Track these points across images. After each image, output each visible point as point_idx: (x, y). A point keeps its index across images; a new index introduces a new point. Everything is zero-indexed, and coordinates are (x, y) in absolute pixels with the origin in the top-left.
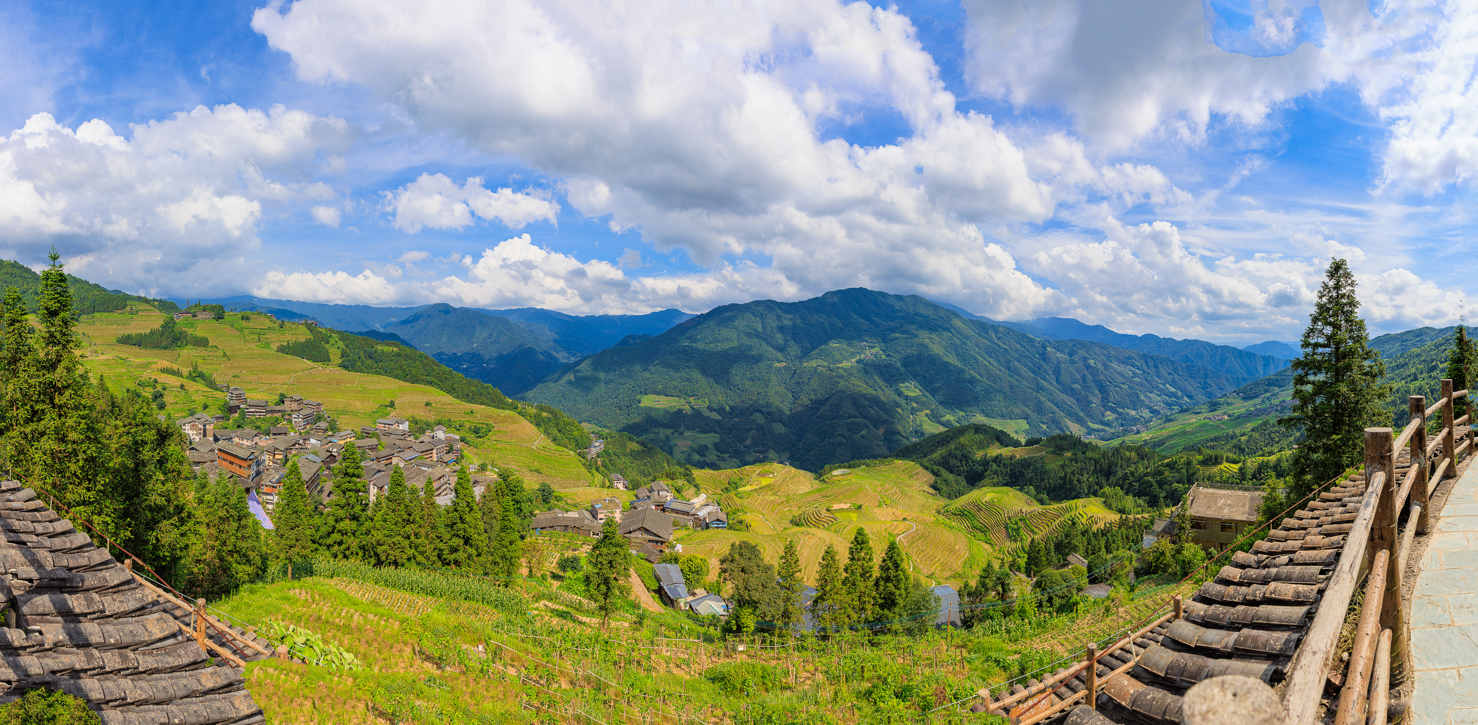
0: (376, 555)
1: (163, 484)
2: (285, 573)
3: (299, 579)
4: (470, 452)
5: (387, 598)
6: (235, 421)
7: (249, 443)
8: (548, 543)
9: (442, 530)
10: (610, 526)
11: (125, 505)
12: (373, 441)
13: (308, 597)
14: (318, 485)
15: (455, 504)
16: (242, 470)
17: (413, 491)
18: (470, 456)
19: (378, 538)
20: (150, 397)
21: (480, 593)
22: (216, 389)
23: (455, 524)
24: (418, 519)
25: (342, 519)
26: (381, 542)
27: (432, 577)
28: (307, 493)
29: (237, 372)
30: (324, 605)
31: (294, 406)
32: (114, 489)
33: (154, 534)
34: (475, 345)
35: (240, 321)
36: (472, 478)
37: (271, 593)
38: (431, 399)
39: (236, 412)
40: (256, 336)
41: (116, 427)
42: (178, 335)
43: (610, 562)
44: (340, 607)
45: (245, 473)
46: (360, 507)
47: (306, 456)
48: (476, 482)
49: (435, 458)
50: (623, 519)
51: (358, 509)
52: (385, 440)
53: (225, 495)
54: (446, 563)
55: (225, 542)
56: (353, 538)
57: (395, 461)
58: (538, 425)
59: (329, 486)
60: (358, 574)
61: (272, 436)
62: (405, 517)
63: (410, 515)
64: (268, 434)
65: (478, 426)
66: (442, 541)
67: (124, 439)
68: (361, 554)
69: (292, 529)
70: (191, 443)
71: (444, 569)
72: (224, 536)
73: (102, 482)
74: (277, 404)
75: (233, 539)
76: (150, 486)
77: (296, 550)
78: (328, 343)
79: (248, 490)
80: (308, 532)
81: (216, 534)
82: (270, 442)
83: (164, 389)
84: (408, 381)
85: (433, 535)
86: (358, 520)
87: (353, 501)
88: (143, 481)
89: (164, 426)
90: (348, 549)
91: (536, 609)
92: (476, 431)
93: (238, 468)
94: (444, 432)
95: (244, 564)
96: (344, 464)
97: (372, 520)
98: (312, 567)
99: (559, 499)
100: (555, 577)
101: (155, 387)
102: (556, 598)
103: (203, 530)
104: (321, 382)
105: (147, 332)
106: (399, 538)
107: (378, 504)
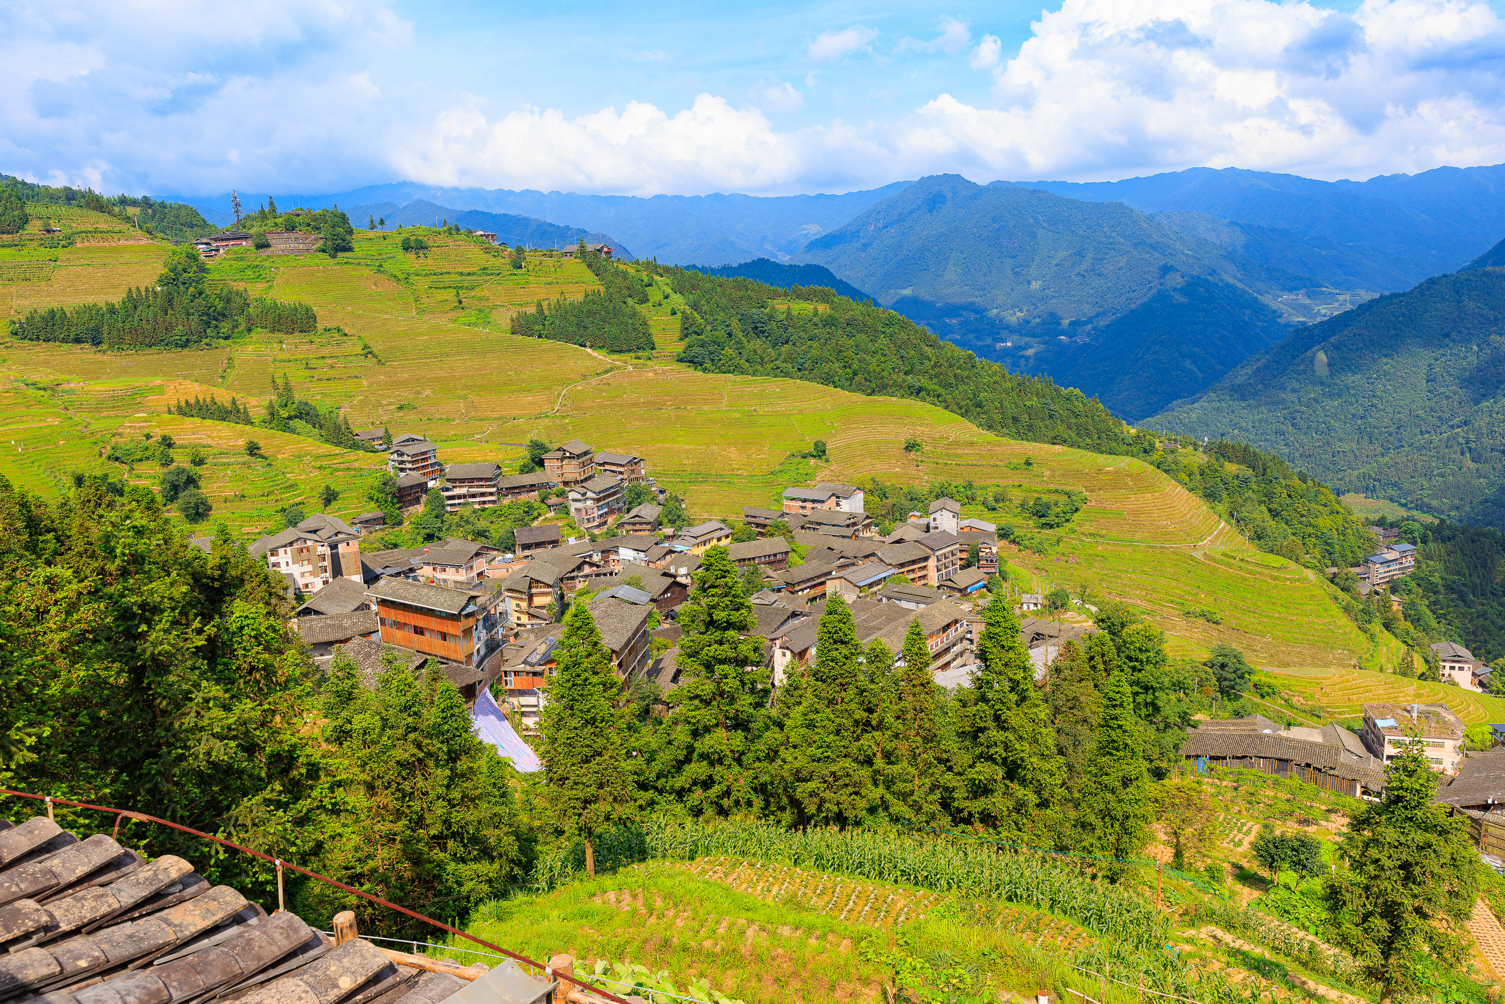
0: (795, 803)
1: (227, 708)
2: (579, 863)
3: (614, 870)
4: (1023, 564)
5: (823, 893)
6: (418, 525)
7: (462, 576)
8: (1230, 794)
9: (951, 744)
10: (1411, 774)
11: (118, 786)
12: (775, 544)
13: (639, 904)
14: (646, 656)
15: (980, 684)
16: (450, 643)
17: (876, 657)
18: (1024, 572)
19: (797, 765)
20: (156, 489)
21: (1046, 887)
22: (355, 446)
23: (982, 730)
24: (889, 719)
25: (707, 729)
26: (804, 773)
27: (928, 847)
28: (620, 677)
29: (407, 396)
30: (676, 916)
31: (572, 470)
32: (78, 751)
33: (220, 836)
34: (1035, 285)
35: (400, 254)
36: (1027, 627)
37: (547, 911)
38: (920, 432)
39: (417, 501)
40: (450, 294)
41: (52, 584)
42: (220, 306)
43: (1405, 866)
44: (714, 917)
45: (458, 649)
46: (749, 699)
47: (611, 591)
48: (1038, 637)
49: (933, 578)
50: (1465, 769)
51: (745, 701)
52: (805, 541)
53: (406, 708)
54: (961, 819)
55: (421, 818)
56: (736, 769)
57: (831, 587)
58: (1211, 496)
59: (671, 658)
60: (753, 847)
61: (520, 553)
62: (860, 714)
63: (870, 711)
64: (510, 548)
65: (1045, 498)
66: (950, 769)
67: (87, 613)
68: (758, 803)
69: (587, 761)
70: (299, 597)
71: (957, 831)
72: (416, 805)
73: (30, 741)
74: (526, 469)
75: (440, 808)
76: (189, 721)
77: (602, 807)
78: (644, 300)
79: (469, 692)
80: (627, 765)
81: (393, 804)
82: (516, 567)
83: (199, 462)
84: (859, 389)
85: (929, 756)
86: (747, 729)
87: (731, 684)
88: (164, 713)
89: (213, 561)
90: (727, 793)
91: (1190, 941)
92: (1040, 512)
93: (438, 641)
94: (956, 515)
95: (475, 860)
96: (704, 601)
97: (781, 726)
98: (643, 842)
99: (1264, 691)
100: (1245, 877)
101: (167, 462)
102: (1245, 926)
103: (356, 799)
104: (636, 404)
105: (117, 298)
106: (847, 763)
107: (792, 688)
